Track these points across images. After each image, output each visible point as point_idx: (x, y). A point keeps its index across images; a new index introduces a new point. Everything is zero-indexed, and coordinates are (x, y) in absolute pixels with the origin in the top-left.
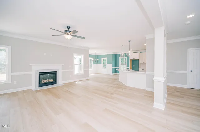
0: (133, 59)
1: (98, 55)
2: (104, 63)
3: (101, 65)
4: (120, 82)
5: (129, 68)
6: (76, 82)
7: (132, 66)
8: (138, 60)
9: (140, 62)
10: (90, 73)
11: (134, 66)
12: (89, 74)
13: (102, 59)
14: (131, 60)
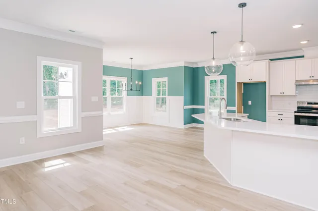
0: (247, 80)
1: (144, 69)
2: (159, 94)
3: (149, 101)
4: (204, 162)
5: (235, 108)
6: (47, 164)
7: (244, 103)
8: (264, 83)
9: (271, 91)
10: (105, 124)
11: (250, 103)
12: (102, 129)
13: (155, 81)
14: (239, 84)
